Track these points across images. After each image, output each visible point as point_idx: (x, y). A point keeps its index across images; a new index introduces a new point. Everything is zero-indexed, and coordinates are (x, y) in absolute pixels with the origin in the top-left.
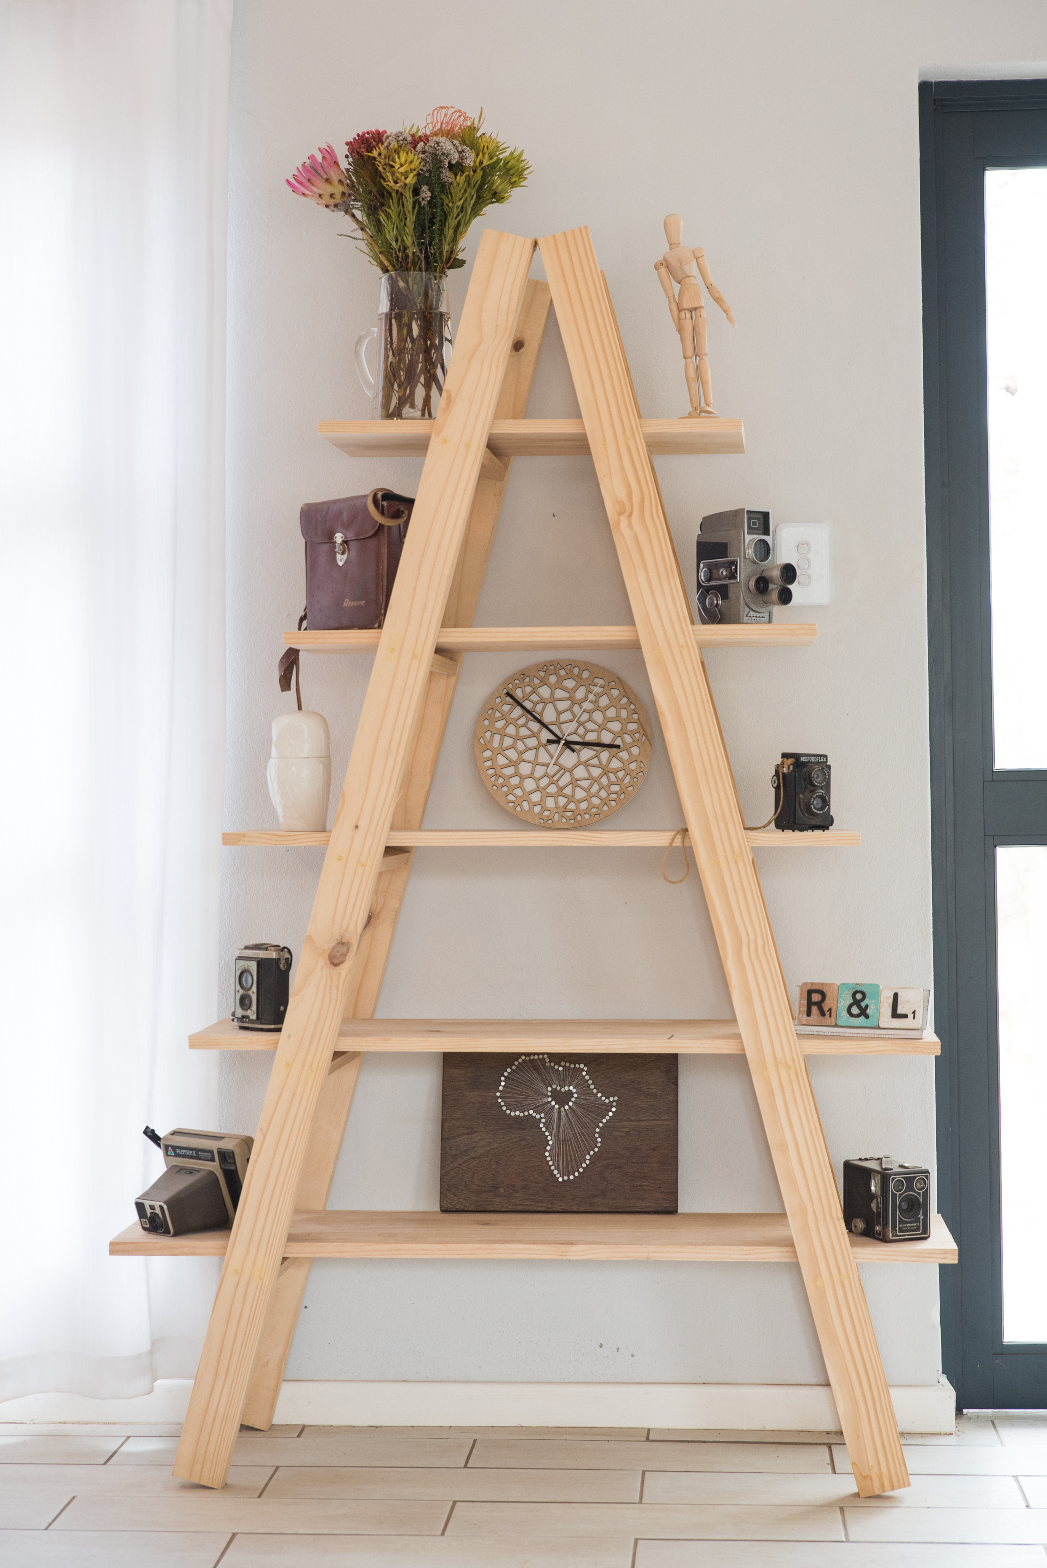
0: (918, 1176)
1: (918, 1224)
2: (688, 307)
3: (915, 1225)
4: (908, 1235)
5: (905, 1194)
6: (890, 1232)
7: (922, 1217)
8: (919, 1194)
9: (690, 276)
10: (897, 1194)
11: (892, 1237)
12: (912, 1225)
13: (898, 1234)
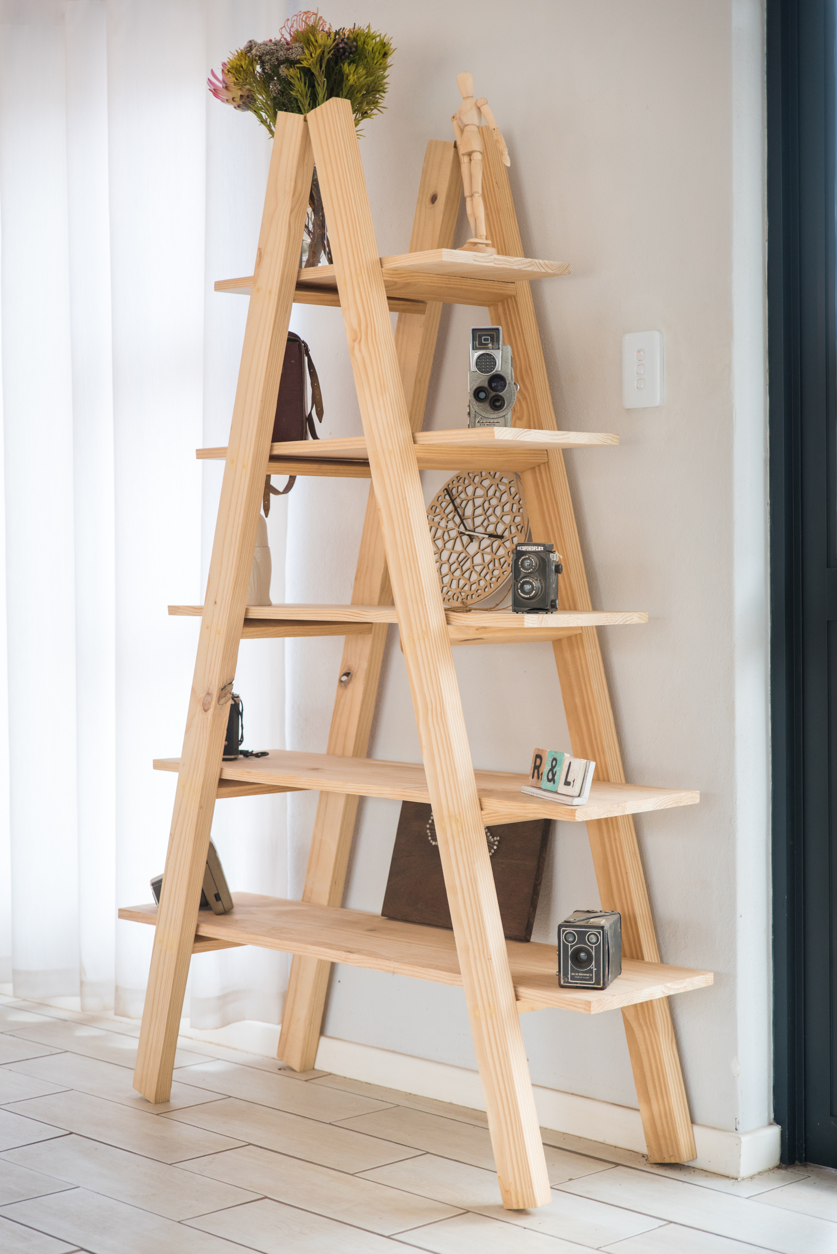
0: (590, 931)
1: (591, 975)
2: (466, 152)
3: (588, 975)
4: (580, 984)
5: (577, 946)
6: (562, 978)
7: (594, 969)
8: (592, 947)
9: (468, 125)
10: (568, 945)
11: (564, 983)
12: (585, 975)
13: (570, 980)
